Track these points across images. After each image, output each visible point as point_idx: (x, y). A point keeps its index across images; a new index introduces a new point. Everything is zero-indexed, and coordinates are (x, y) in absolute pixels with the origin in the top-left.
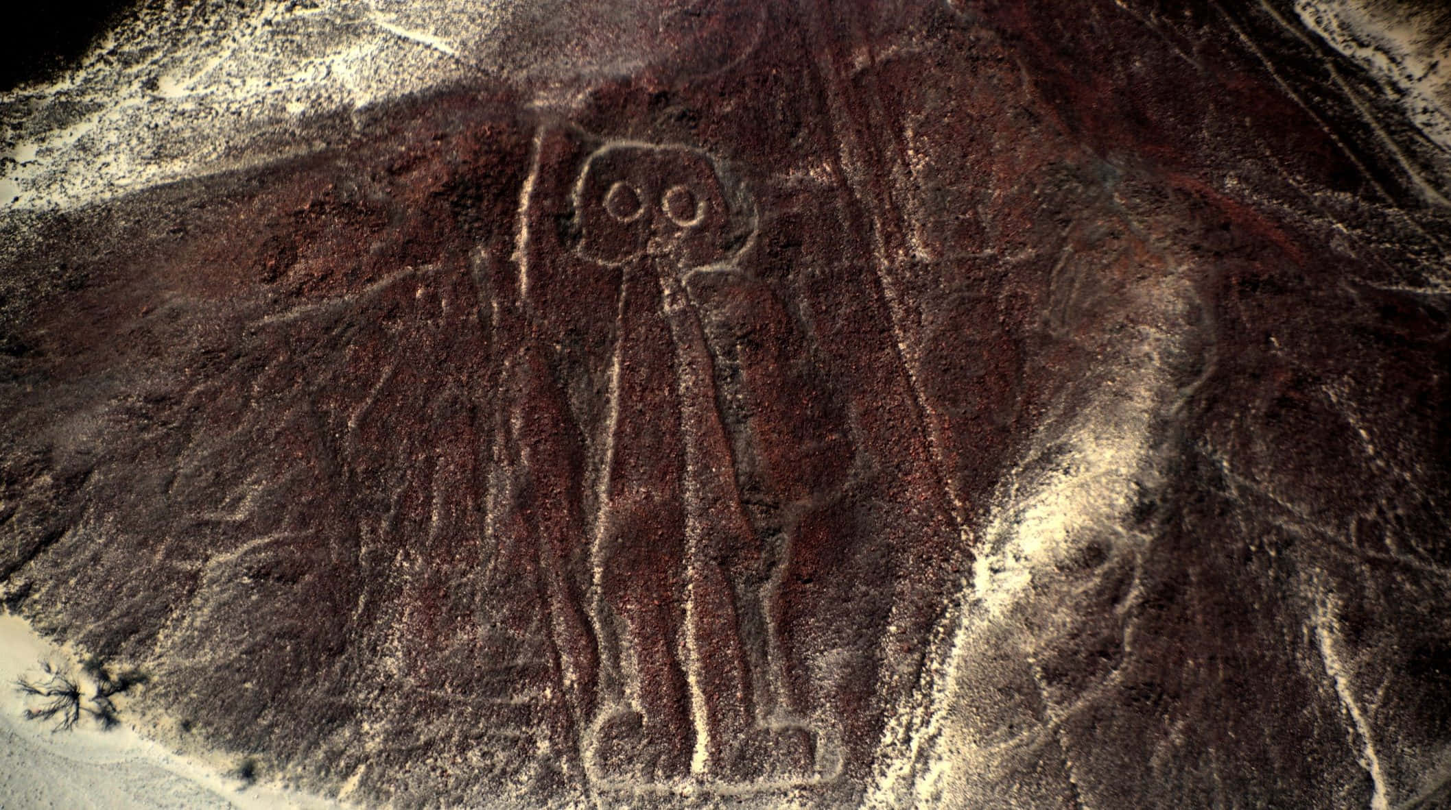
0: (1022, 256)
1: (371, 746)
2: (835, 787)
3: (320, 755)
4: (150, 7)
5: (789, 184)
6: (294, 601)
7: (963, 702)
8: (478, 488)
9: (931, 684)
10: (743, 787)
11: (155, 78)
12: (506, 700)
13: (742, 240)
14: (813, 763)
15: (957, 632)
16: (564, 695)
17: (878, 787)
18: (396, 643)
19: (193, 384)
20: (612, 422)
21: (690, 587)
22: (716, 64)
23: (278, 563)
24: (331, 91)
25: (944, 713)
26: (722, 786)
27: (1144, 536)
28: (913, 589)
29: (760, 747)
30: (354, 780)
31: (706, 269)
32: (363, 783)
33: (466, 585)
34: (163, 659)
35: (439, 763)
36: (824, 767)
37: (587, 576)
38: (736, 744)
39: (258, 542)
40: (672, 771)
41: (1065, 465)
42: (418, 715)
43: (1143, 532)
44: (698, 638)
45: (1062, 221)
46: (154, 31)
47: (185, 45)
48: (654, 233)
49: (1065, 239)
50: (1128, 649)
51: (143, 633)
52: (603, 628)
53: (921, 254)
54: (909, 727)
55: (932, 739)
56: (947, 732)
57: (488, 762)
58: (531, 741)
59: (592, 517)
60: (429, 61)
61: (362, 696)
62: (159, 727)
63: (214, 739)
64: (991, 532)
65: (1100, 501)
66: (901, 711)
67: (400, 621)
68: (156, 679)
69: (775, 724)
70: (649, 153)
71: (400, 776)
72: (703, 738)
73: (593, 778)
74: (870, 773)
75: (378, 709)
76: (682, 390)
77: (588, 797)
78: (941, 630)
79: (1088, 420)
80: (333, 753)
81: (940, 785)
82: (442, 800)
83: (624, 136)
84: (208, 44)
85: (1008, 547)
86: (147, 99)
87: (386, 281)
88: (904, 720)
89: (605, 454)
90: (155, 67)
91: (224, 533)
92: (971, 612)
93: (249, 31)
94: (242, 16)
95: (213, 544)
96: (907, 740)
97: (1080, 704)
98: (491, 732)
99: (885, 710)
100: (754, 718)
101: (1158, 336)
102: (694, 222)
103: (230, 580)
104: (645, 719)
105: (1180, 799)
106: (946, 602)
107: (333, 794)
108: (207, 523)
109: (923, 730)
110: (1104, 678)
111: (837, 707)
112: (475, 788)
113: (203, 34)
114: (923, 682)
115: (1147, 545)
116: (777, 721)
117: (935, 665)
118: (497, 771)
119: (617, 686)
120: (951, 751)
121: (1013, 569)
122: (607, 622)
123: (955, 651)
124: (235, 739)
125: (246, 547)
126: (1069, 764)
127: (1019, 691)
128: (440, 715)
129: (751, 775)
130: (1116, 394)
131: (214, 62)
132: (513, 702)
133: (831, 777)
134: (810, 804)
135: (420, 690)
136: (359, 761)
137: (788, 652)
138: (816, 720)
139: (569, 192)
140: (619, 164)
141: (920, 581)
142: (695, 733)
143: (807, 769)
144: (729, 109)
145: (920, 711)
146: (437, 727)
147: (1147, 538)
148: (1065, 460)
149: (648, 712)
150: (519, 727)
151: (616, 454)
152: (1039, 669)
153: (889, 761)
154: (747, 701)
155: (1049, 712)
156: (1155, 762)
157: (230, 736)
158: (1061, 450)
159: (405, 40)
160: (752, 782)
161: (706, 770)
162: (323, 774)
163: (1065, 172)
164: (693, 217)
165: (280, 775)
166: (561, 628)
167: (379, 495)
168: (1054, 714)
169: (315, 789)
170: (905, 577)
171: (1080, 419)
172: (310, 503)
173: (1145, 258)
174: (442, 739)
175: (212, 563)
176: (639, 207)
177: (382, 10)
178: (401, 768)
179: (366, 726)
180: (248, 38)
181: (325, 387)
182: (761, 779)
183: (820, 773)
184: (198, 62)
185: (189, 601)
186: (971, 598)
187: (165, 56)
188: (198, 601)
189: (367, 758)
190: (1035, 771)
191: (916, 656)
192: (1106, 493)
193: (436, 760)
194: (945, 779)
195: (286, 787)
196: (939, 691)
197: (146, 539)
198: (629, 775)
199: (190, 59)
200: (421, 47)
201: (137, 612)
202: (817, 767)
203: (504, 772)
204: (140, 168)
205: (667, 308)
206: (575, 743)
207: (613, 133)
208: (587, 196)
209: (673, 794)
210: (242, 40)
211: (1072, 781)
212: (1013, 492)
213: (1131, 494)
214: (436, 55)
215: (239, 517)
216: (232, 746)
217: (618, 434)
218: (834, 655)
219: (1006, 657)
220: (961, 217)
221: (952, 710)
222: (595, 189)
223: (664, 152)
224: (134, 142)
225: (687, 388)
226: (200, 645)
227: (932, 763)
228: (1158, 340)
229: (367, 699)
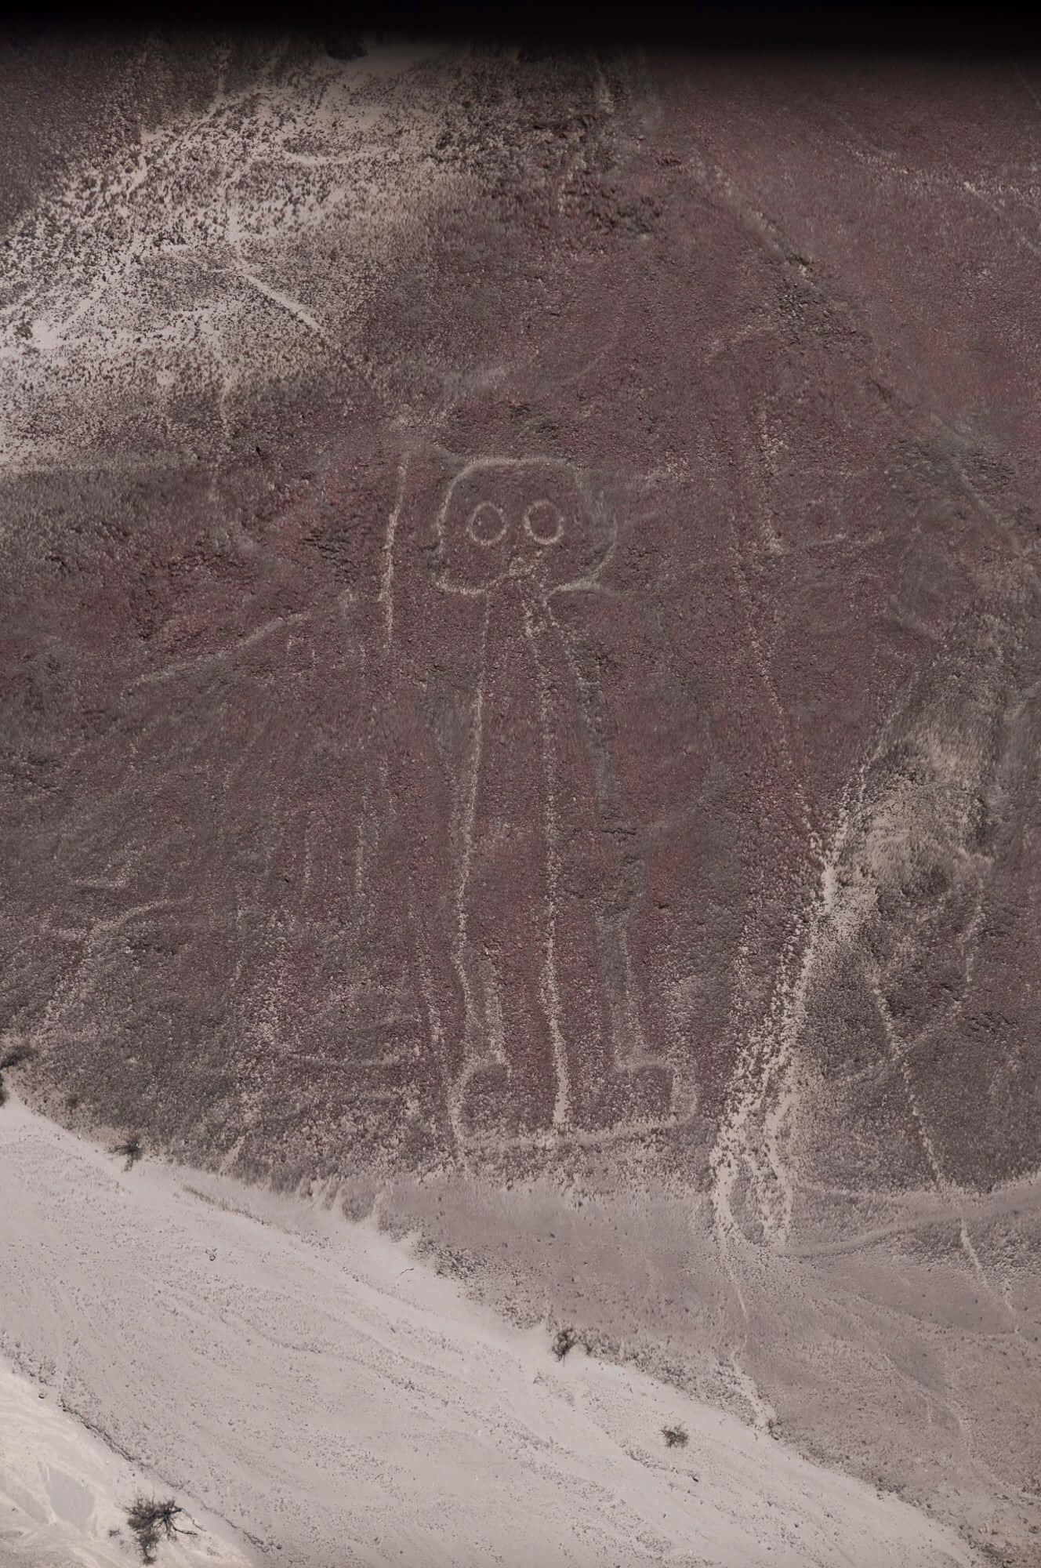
0: (871, 540)
1: (249, 1117)
2: (690, 1130)
3: (201, 1128)
4: (22, 234)
5: (648, 486)
6: (175, 973)
7: (812, 1031)
8: (348, 842)
9: (781, 1009)
10: (603, 1135)
11: (28, 323)
12: (377, 1061)
13: (600, 554)
14: (669, 1104)
15: (806, 950)
16: (431, 1051)
17: (730, 1125)
18: (272, 1008)
19: (74, 745)
20: (475, 758)
21: (552, 924)
22: (577, 366)
23: (158, 934)
24: (200, 359)
25: (793, 1041)
26: (584, 1137)
27: (986, 859)
28: (765, 905)
29: (618, 1090)
30: (234, 1152)
31: (564, 588)
32: (241, 1156)
33: (337, 942)
34: (52, 1033)
35: (315, 1131)
36: (679, 1107)
37: (453, 923)
38: (595, 1090)
39: (139, 910)
40: (535, 1123)
41: (911, 770)
42: (294, 1082)
43: (985, 854)
44: (558, 978)
45: (910, 501)
46: (25, 264)
47: (57, 283)
48: (515, 554)
49: (913, 521)
50: (969, 980)
51: (32, 1005)
52: (468, 977)
53: (775, 546)
54: (759, 1059)
55: (782, 1069)
56: (795, 1061)
57: (361, 1127)
58: (400, 1101)
59: (457, 861)
60: (295, 336)
61: (240, 1065)
62: (49, 1102)
63: (101, 1115)
64: (840, 838)
65: (945, 818)
66: (753, 1040)
67: (275, 985)
68: (45, 1053)
69: (632, 1067)
70: (510, 470)
71: (277, 1147)
72: (564, 1084)
73: (460, 1137)
74: (722, 1112)
75: (256, 1078)
76: (543, 716)
77: (455, 1158)
78: (791, 948)
79: (934, 717)
80: (215, 1126)
81: (789, 1119)
82: (318, 1170)
83: (487, 453)
84: (78, 284)
85: (856, 858)
86: (22, 349)
87: (258, 634)
88: (755, 1050)
89: (469, 792)
90: (28, 308)
91: (107, 900)
92: (820, 929)
93: (117, 268)
94: (111, 250)
95: (96, 911)
96: (759, 1072)
97: (923, 1036)
98: (362, 1096)
99: (738, 1040)
100: (612, 1059)
101: (1002, 627)
102: (555, 540)
103: (114, 950)
104: (510, 1071)
105: (1016, 1125)
106: (796, 917)
107: (214, 1168)
108: (91, 890)
109: (774, 1060)
110: (945, 1010)
111: (692, 1041)
112: (349, 1156)
113: (74, 270)
114: (774, 1007)
115: (989, 868)
116: (635, 1061)
117: (785, 988)
118: (369, 1137)
119: (480, 1039)
120: (800, 1083)
121: (861, 885)
122: (471, 970)
123: (805, 973)
124: (121, 1115)
125: (127, 915)
126: (912, 1097)
127: (865, 1022)
128: (314, 1081)
129: (609, 1122)
130: (961, 691)
131: (85, 305)
132: (383, 1063)
133: (685, 1119)
134: (666, 1148)
135: (295, 1056)
136: (238, 1133)
137: (644, 984)
138: (672, 1056)
139: (433, 520)
140: (482, 485)
141: (771, 897)
142: (557, 1080)
143: (660, 1113)
144: (587, 414)
145: (770, 1040)
146: (311, 1094)
147: (988, 860)
148: (911, 762)
149: (512, 1063)
150: (389, 1088)
151: (481, 790)
152: (884, 1000)
153: (740, 1095)
154: (606, 1042)
155: (893, 1044)
156: (993, 1091)
157: (116, 1111)
158: (907, 750)
159: (272, 302)
160: (611, 1128)
161: (568, 1120)
162: (205, 1147)
163: (915, 450)
164: (553, 533)
165: (165, 1149)
166: (428, 981)
167: (254, 856)
168: (897, 1047)
169: (196, 1163)
170: (756, 893)
171: (926, 716)
172: (188, 868)
173: (992, 539)
174: (316, 1106)
175: (96, 931)
176: (502, 528)
177: (248, 259)
178: (278, 1138)
179: (245, 1096)
180: (117, 275)
181: (200, 749)
182: (620, 1123)
183: (675, 1114)
184: (70, 304)
185: (74, 972)
186: (820, 913)
187: (38, 295)
188: (82, 972)
189: (246, 1130)
190: (880, 1106)
191: (767, 979)
192: (951, 809)
193: (311, 1128)
194: (793, 1111)
195: (171, 1161)
196: (789, 1017)
197: (32, 906)
198: (495, 1130)
199: (62, 299)
200: (286, 316)
201: (25, 984)
202: (673, 1109)
203: (376, 1137)
204: (17, 442)
205: (529, 630)
206: (443, 1101)
207: (476, 451)
208: (450, 524)
209: (535, 1148)
210: (111, 278)
211: (914, 1113)
212: (861, 795)
213: (975, 811)
214: (302, 329)
215: (121, 883)
216: (117, 1122)
217: (482, 771)
218: (688, 984)
219: (853, 986)
220: (814, 502)
221: (802, 1038)
222: (460, 513)
223: (525, 467)
224: (10, 406)
225: (548, 714)
226: (87, 1018)
227: (781, 1096)
228: (1002, 632)
229: (245, 1068)
